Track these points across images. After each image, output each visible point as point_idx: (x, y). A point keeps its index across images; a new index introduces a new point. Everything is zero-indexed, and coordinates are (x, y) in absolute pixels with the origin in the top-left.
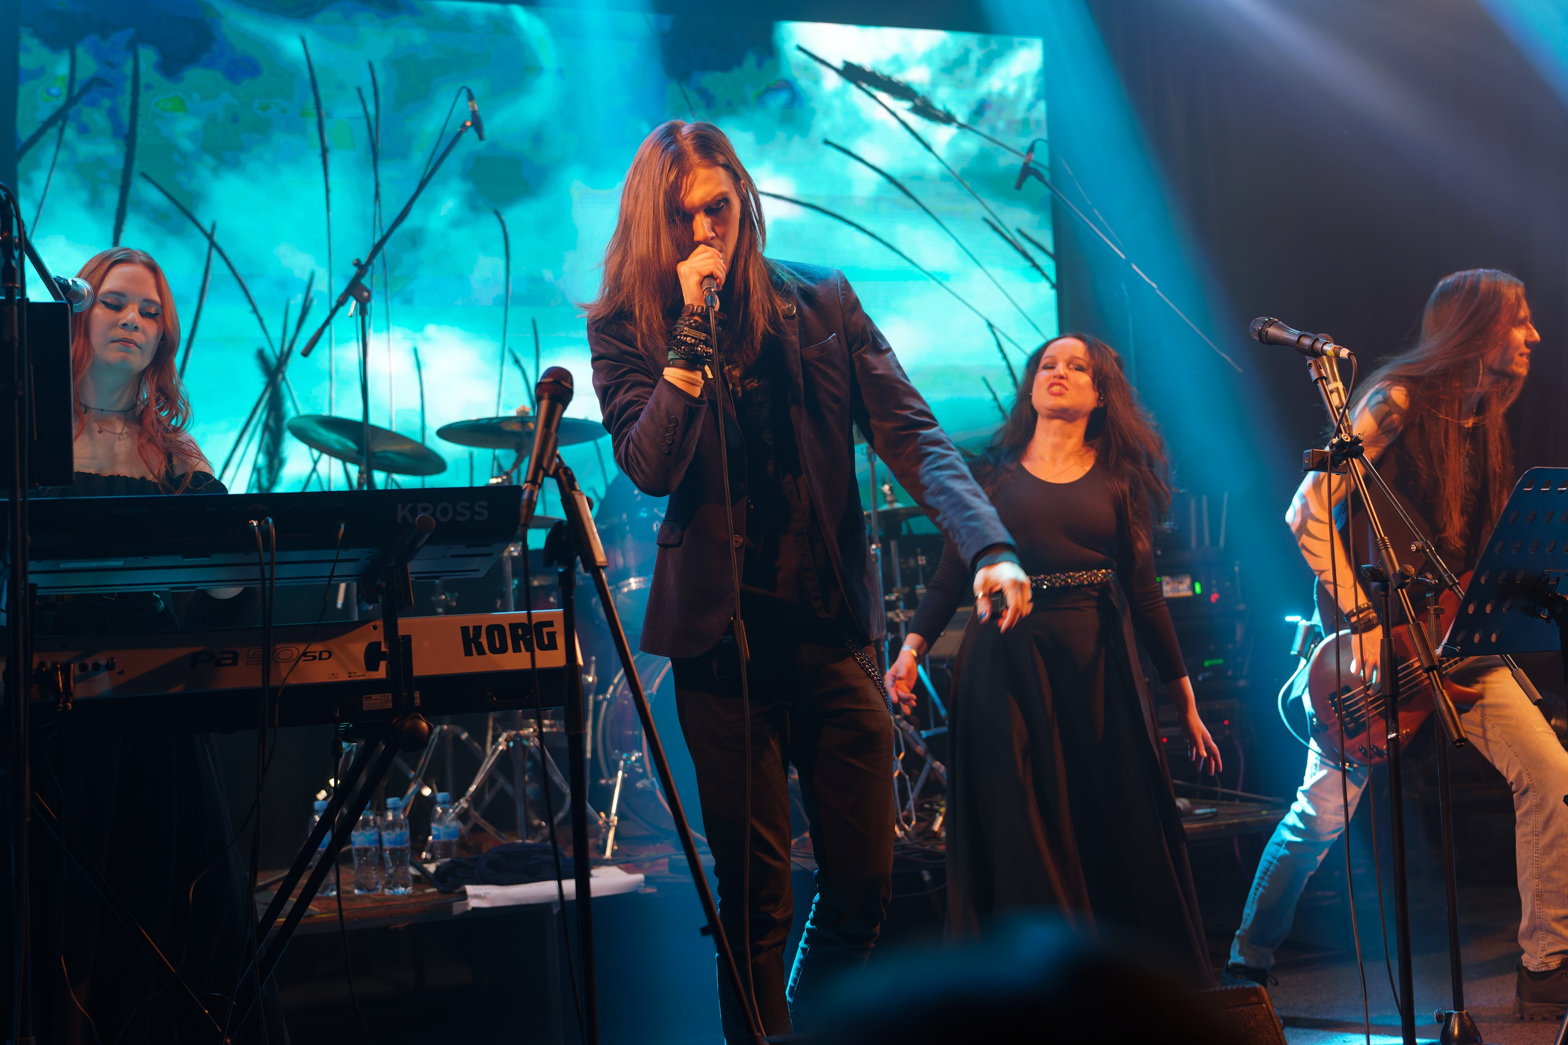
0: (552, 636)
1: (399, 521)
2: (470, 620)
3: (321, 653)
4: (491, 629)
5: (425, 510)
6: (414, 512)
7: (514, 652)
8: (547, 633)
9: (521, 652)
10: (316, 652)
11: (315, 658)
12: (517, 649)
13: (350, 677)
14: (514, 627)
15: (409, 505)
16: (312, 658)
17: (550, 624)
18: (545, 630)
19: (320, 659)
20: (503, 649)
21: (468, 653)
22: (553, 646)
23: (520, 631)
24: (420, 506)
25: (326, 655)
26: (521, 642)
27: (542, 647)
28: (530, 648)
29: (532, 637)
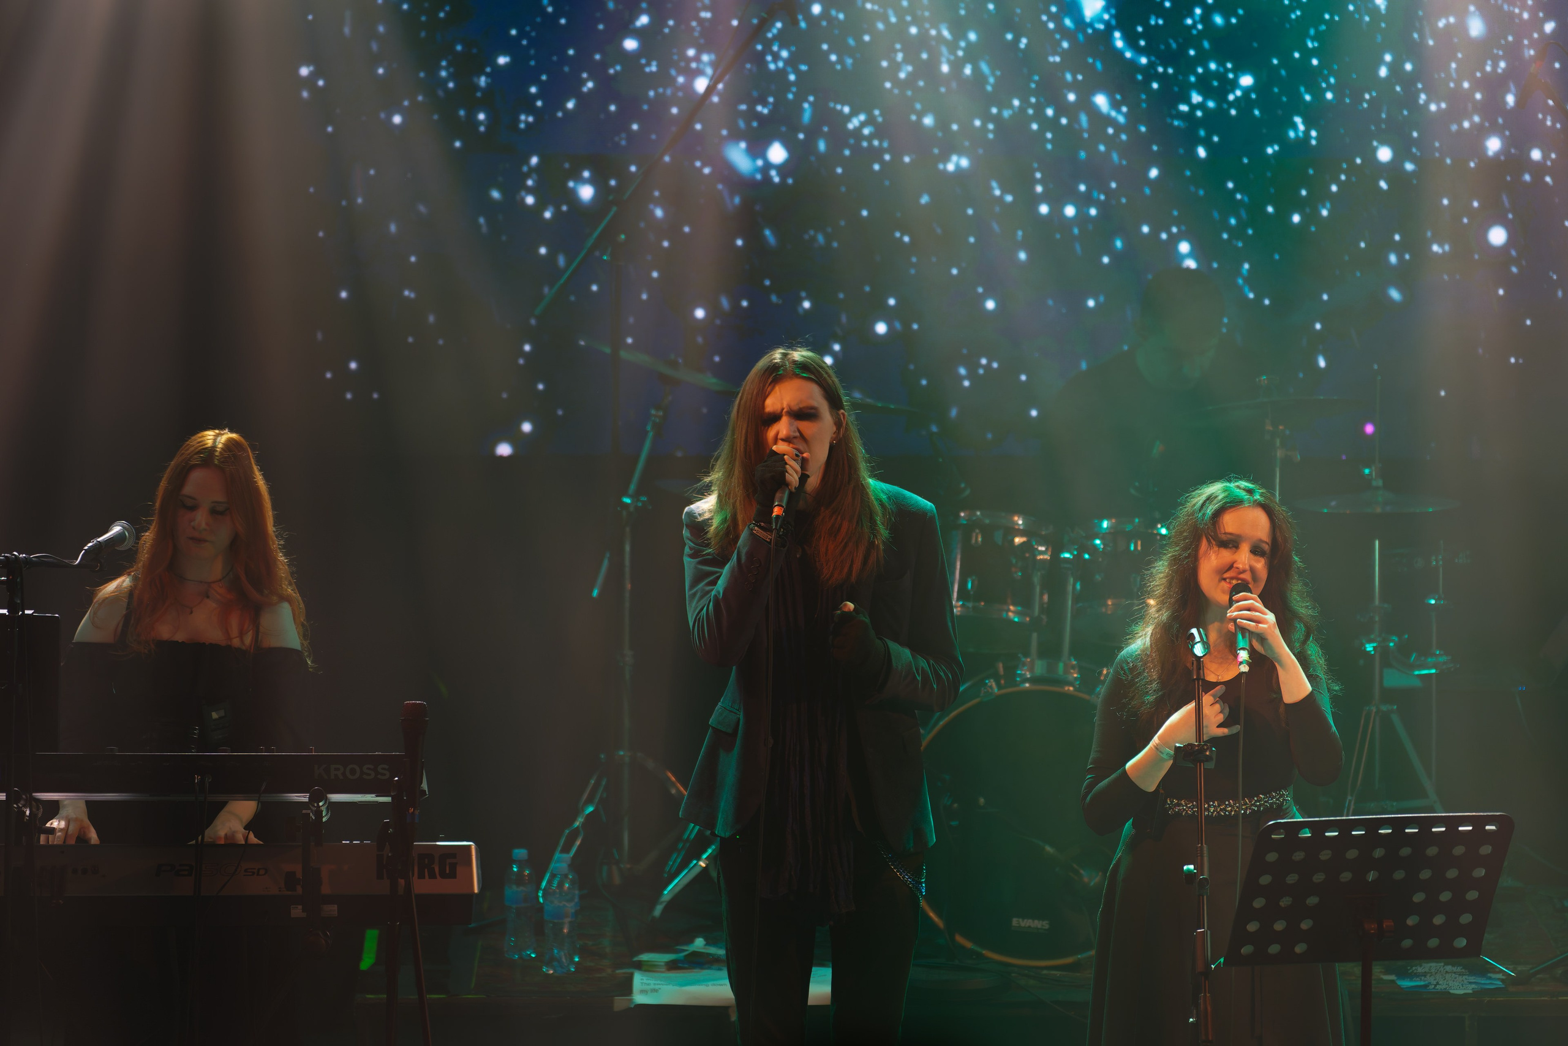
0: (453, 867)
3: (259, 870)
5: (337, 769)
7: (419, 878)
8: (450, 863)
9: (424, 878)
10: (255, 869)
11: (254, 873)
13: (280, 891)
14: (422, 857)
15: (324, 766)
16: (251, 874)
17: (453, 856)
18: (449, 861)
19: (258, 874)
22: (453, 875)
23: (426, 860)
24: (333, 767)
25: (262, 872)
26: (426, 870)
27: (443, 875)
28: (432, 876)
29: (435, 867)
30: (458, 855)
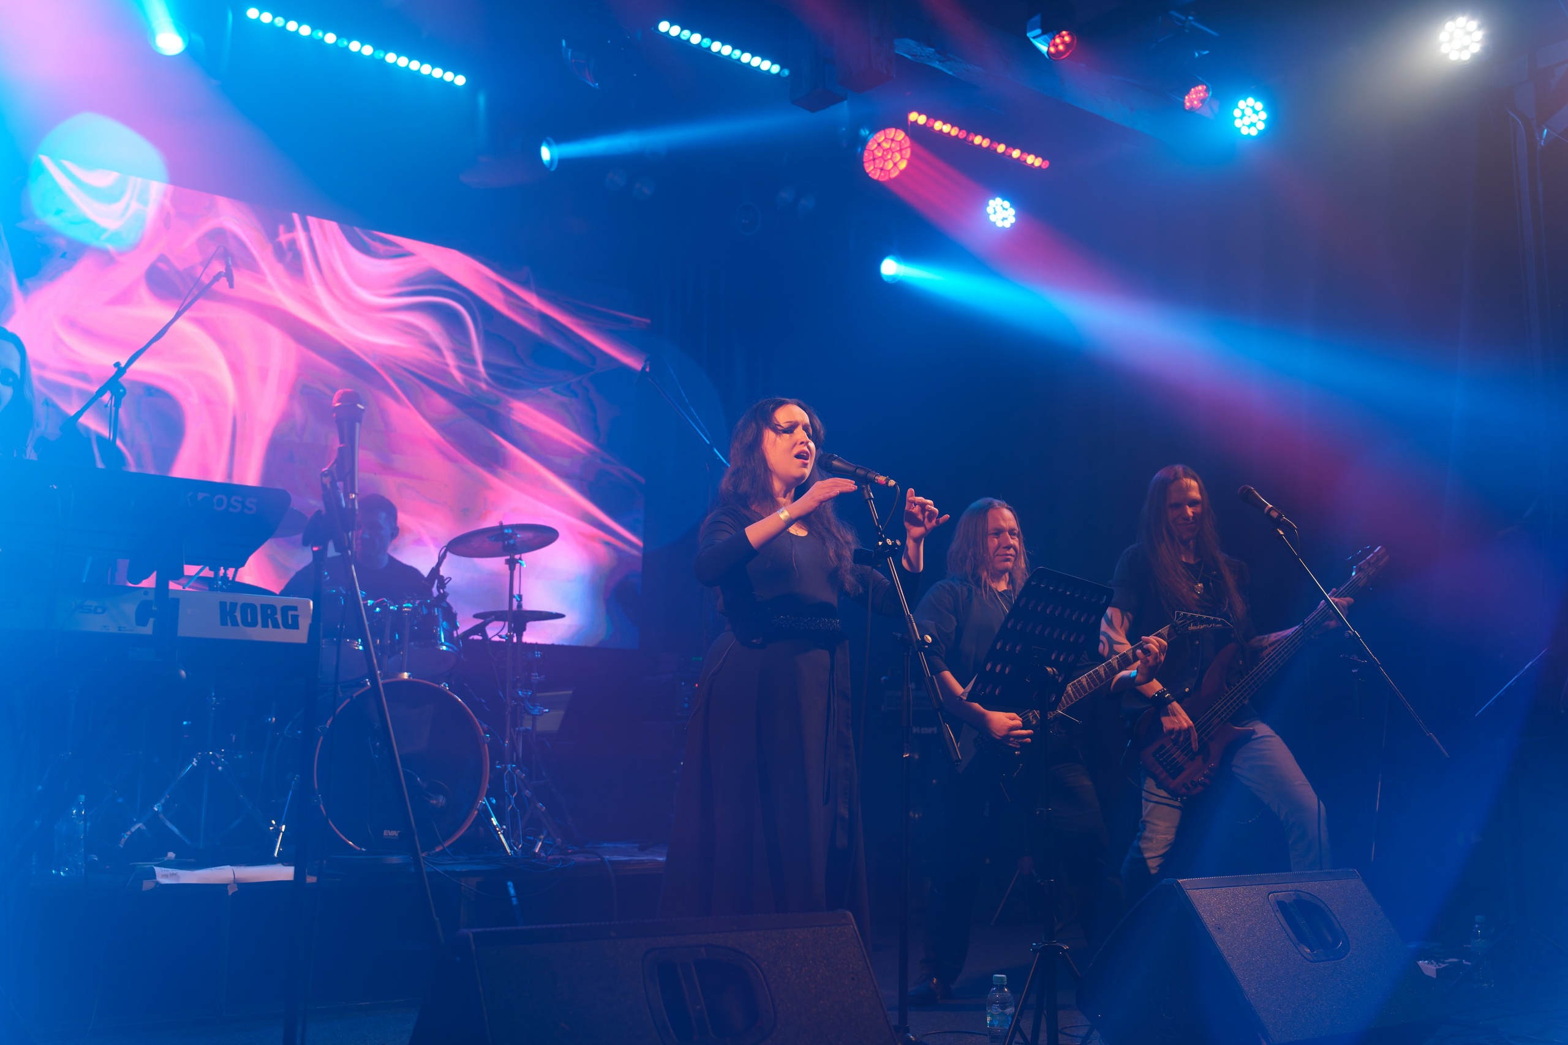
0: (295, 618)
2: (229, 597)
3: (97, 607)
4: (245, 607)
7: (261, 626)
8: (292, 615)
9: (268, 627)
11: (90, 611)
13: (121, 630)
14: (264, 607)
15: (191, 494)
17: (295, 608)
18: (291, 613)
19: (95, 612)
20: (254, 624)
21: (224, 623)
22: (295, 626)
23: (269, 612)
24: (200, 495)
25: (100, 610)
26: (269, 620)
27: (286, 626)
28: (276, 626)
29: (279, 617)
30: (298, 607)
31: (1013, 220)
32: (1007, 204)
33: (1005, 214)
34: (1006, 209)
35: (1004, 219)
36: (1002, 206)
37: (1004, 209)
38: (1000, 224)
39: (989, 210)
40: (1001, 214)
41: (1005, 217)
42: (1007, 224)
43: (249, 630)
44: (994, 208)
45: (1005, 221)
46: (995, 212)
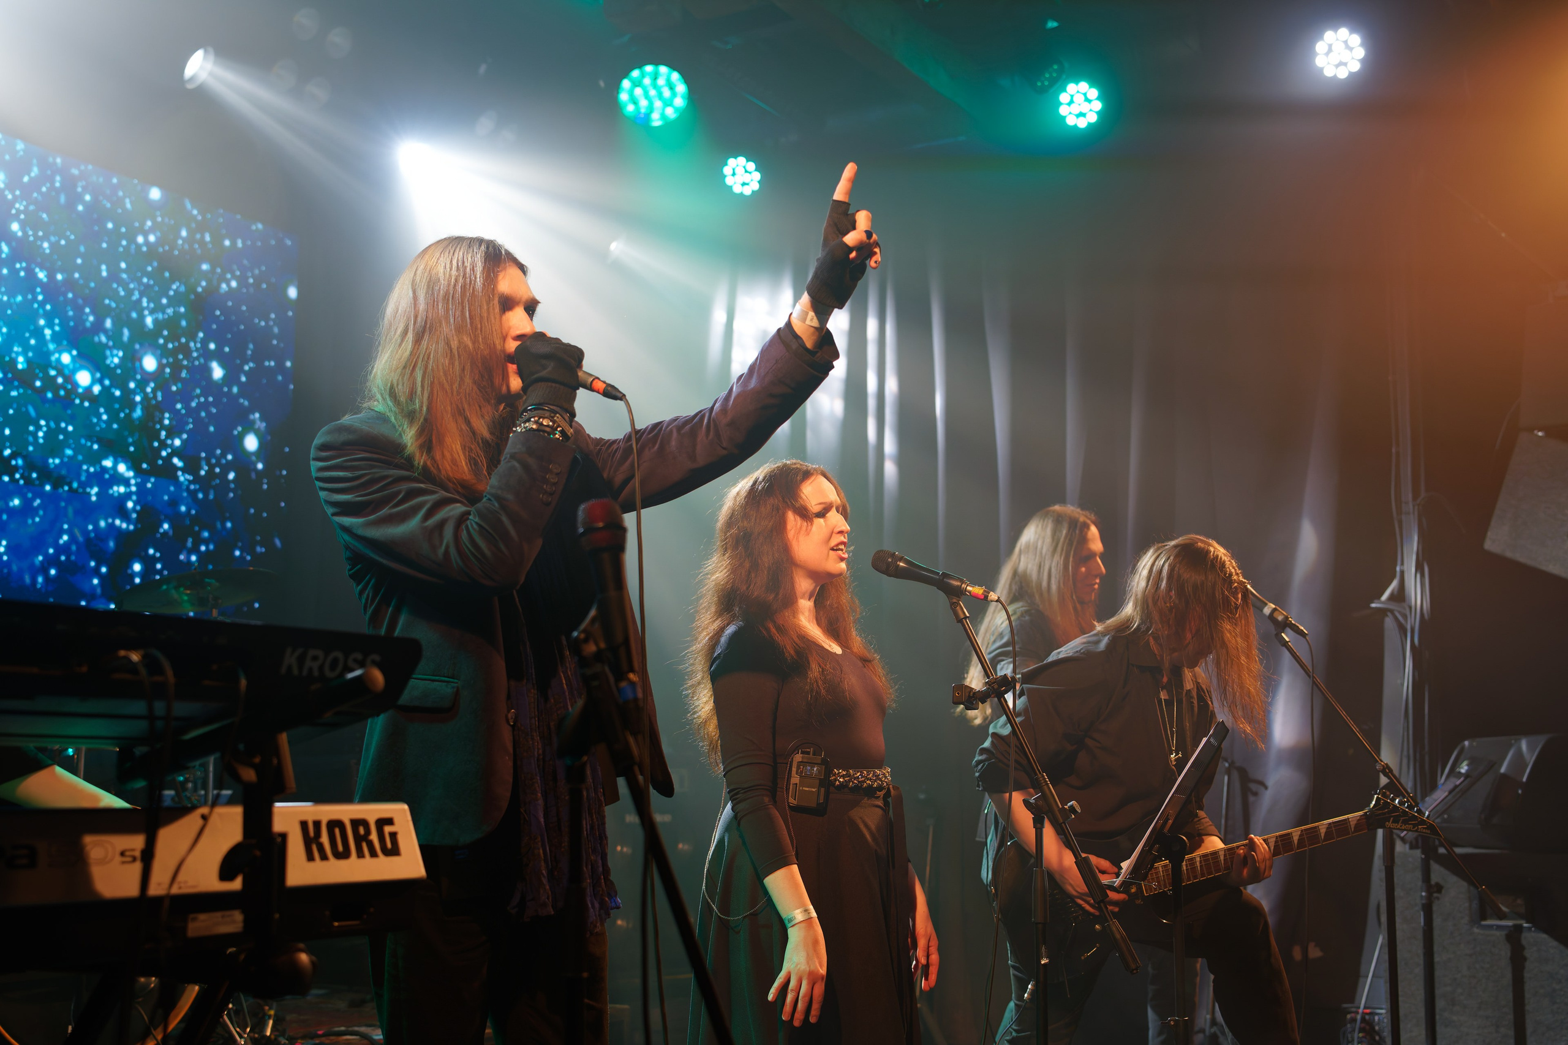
0: (393, 835)
1: (283, 670)
4: (334, 826)
5: (315, 658)
6: (301, 660)
8: (389, 833)
9: (364, 856)
11: (135, 858)
12: (360, 855)
14: (356, 823)
15: (300, 651)
17: (390, 821)
18: (388, 829)
20: (344, 855)
21: (310, 858)
22: (394, 851)
23: (362, 831)
24: (312, 652)
26: (364, 845)
27: (384, 851)
28: (372, 853)
29: (374, 837)
30: (396, 820)
31: (756, 186)
32: (751, 166)
33: (747, 178)
34: (750, 173)
35: (744, 184)
36: (744, 167)
37: (746, 171)
38: (737, 189)
39: (727, 170)
40: (741, 177)
41: (746, 182)
42: (747, 191)
43: (343, 863)
44: (734, 170)
45: (746, 187)
46: (734, 174)
